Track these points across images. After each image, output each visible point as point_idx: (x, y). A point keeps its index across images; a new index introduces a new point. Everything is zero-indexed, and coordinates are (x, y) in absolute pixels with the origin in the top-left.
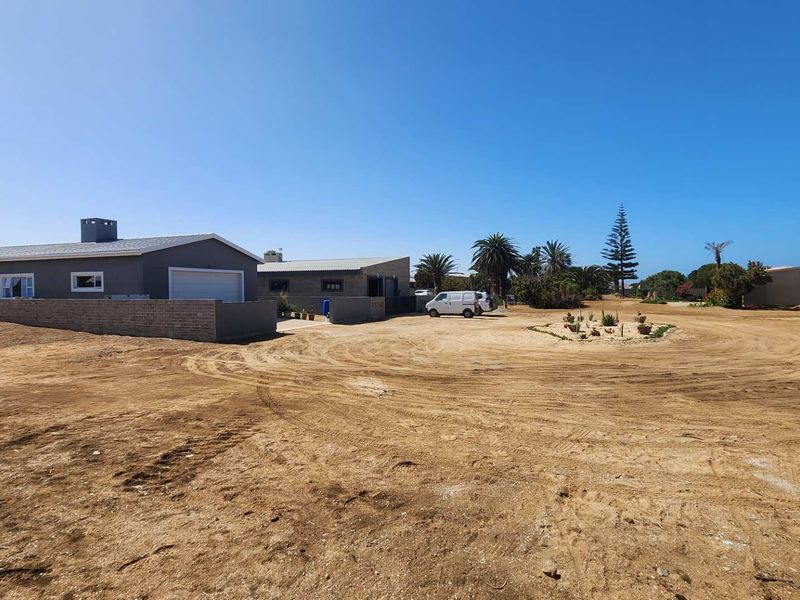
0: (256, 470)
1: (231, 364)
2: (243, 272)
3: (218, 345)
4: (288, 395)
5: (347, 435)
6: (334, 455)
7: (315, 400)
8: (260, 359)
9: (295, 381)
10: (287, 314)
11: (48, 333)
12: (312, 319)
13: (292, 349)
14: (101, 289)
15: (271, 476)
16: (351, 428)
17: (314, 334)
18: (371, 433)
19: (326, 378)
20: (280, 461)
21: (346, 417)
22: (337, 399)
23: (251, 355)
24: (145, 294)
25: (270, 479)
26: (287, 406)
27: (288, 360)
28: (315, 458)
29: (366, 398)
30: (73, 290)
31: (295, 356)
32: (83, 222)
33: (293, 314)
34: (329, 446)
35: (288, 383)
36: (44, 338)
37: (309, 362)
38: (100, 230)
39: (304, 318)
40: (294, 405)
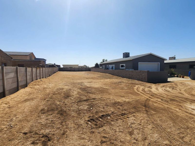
0: (120, 133)
1: (146, 89)
2: (159, 63)
3: (147, 83)
4: (155, 104)
5: (169, 133)
6: (155, 142)
7: (164, 109)
8: (157, 89)
9: (162, 99)
10: (174, 75)
11: (115, 77)
12: (183, 77)
13: (170, 87)
14: (125, 68)
15: (122, 140)
16: (173, 129)
17: (181, 83)
18: (183, 137)
19: (176, 101)
20: (131, 133)
21: (174, 122)
22: (175, 112)
23: (155, 87)
24: (133, 69)
25: (121, 141)
26: (152, 109)
27: (167, 91)
28: (145, 139)
29: (190, 115)
30: (120, 68)
31: (170, 90)
32: (123, 53)
33: (176, 76)
34: (156, 135)
35: (159, 100)
36: (114, 78)
37: (174, 92)
38: (126, 55)
39: (180, 77)
40: (155, 109)
